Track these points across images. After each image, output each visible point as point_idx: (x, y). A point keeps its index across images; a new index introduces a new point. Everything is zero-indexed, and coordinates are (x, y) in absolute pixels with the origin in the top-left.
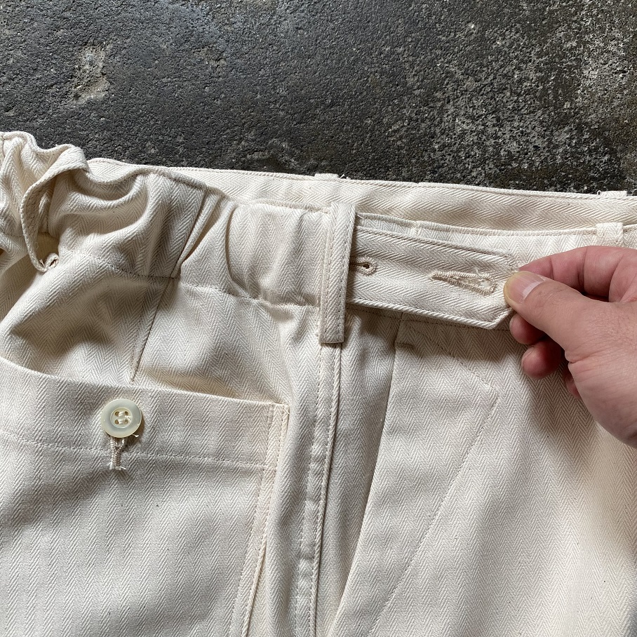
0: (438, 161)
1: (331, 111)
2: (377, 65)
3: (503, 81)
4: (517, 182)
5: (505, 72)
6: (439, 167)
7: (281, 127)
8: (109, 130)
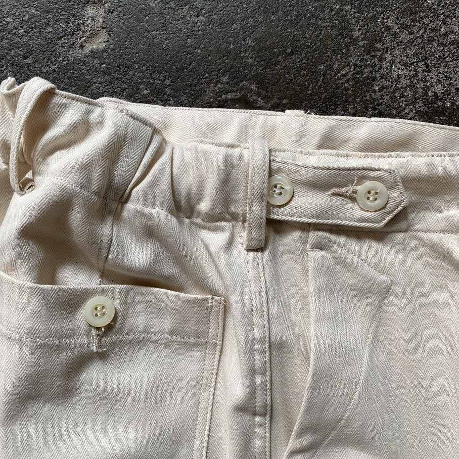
0: (378, 100)
1: (291, 59)
2: (328, 21)
3: (432, 34)
4: (441, 118)
5: (434, 26)
6: (378, 105)
7: (250, 72)
8: (109, 75)
